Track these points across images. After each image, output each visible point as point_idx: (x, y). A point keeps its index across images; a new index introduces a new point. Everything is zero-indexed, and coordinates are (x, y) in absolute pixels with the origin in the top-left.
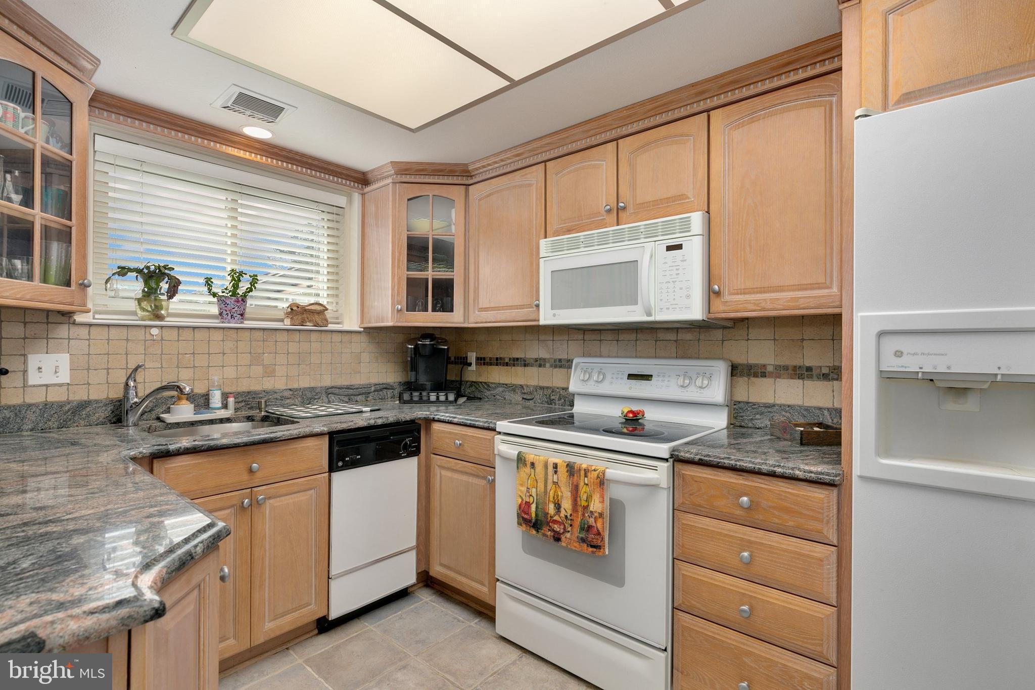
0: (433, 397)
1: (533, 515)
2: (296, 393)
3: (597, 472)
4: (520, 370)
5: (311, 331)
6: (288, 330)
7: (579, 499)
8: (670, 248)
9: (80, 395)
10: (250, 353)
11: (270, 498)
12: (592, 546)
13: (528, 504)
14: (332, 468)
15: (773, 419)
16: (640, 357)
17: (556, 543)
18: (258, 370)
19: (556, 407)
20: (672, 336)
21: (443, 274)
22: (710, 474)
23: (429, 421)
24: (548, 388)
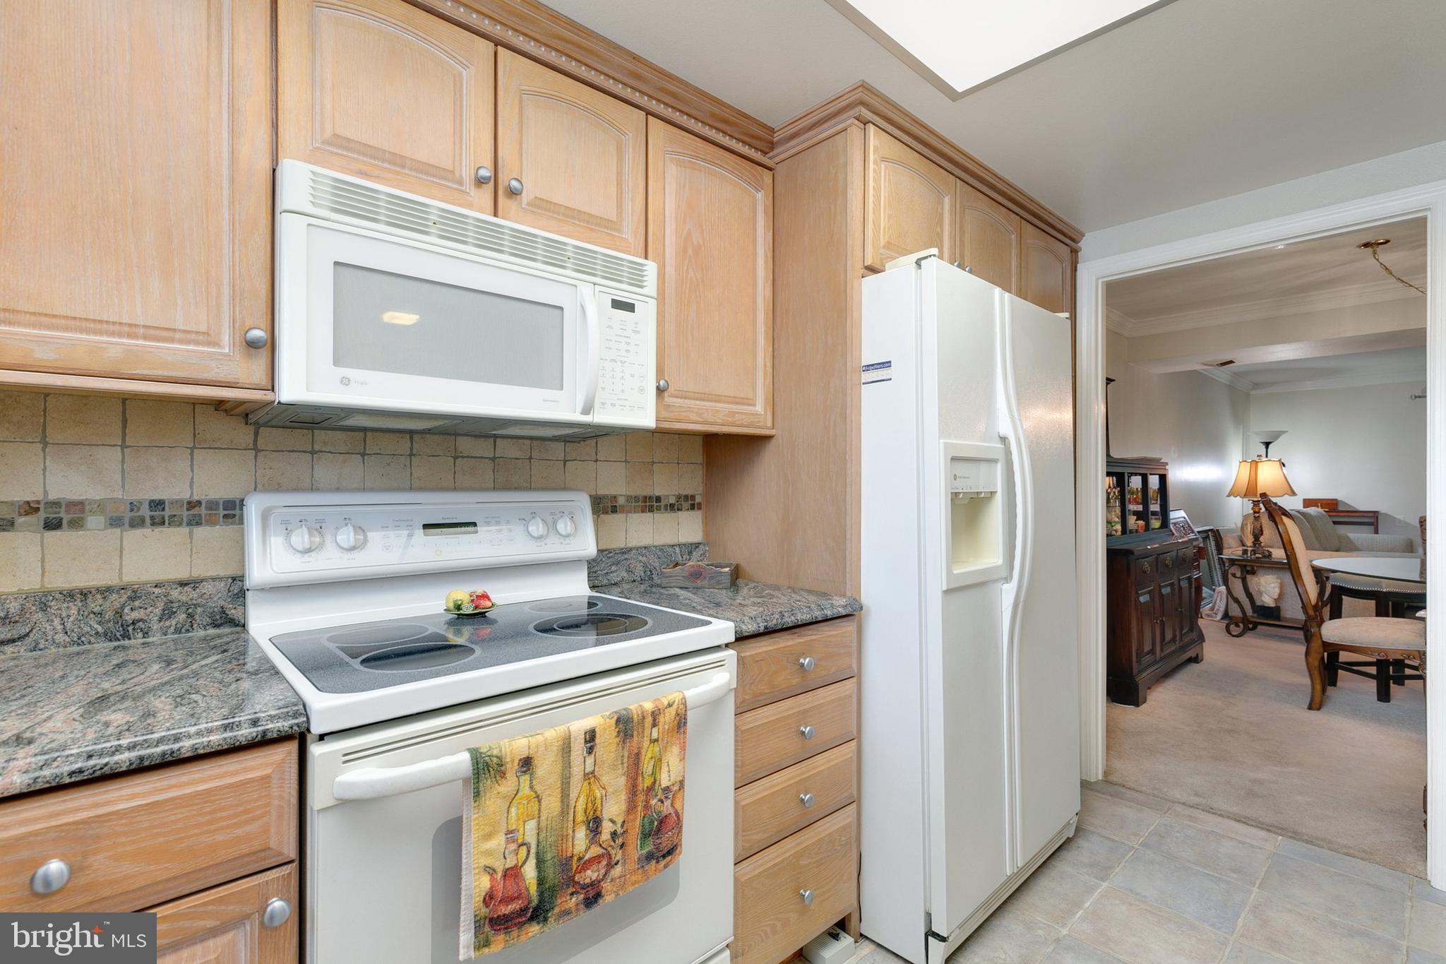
3: (675, 706)
7: (640, 778)
8: (617, 304)
12: (664, 856)
13: (513, 873)
15: (630, 568)
20: (484, 448)
22: (769, 646)
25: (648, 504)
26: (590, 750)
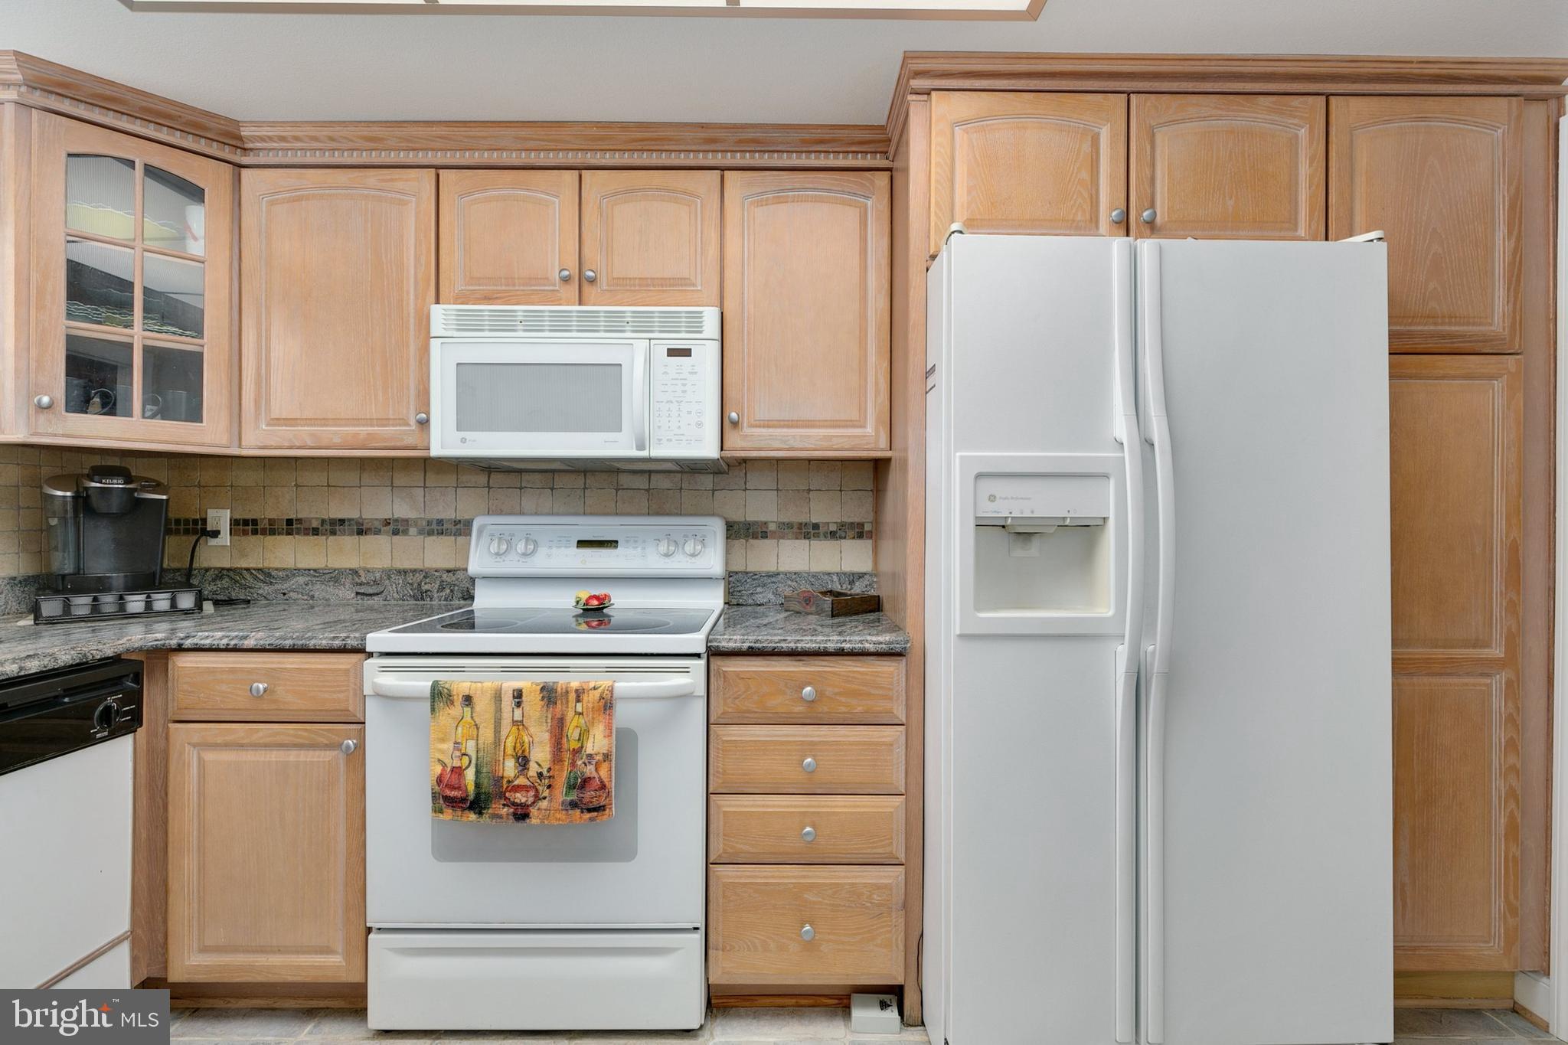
0: (136, 603)
1: (471, 788)
3: (600, 690)
4: (348, 541)
7: (565, 740)
8: (672, 352)
12: (589, 810)
13: (458, 771)
15: (777, 591)
16: (592, 514)
17: (520, 825)
19: (435, 602)
20: (641, 482)
21: (175, 341)
22: (760, 666)
23: (162, 654)
24: (414, 571)
25: (804, 530)
26: (519, 704)
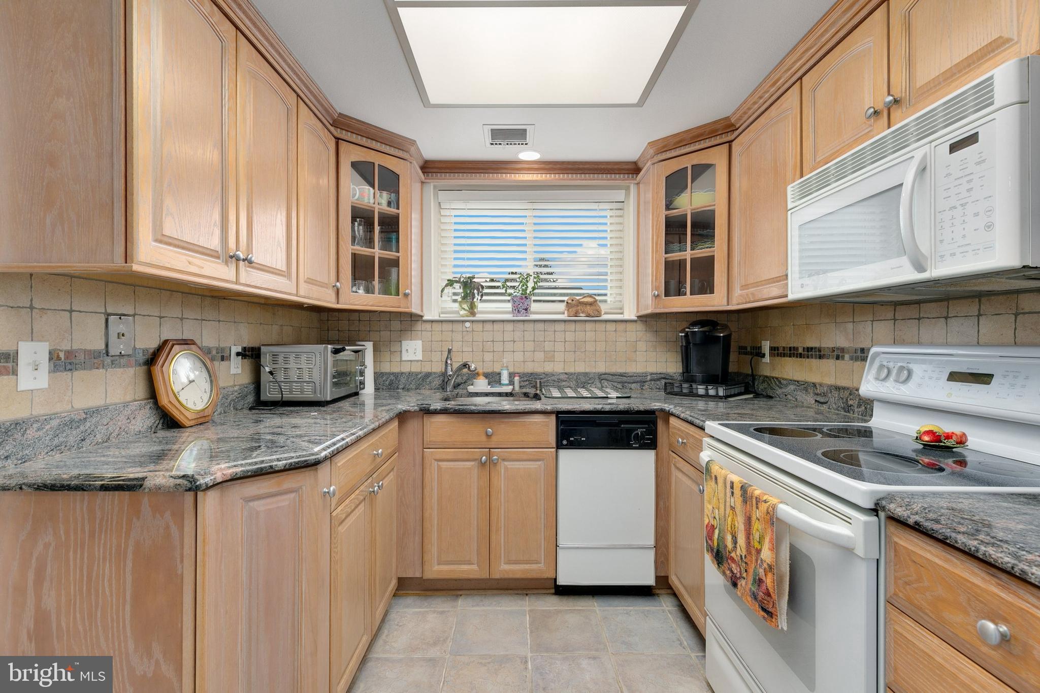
0: (701, 390)
1: (716, 544)
2: (571, 377)
3: (768, 505)
4: (814, 362)
5: (586, 321)
6: (565, 321)
7: (751, 538)
8: (955, 147)
9: (427, 369)
10: (534, 341)
11: (504, 460)
12: (764, 610)
13: (713, 528)
14: (559, 446)
17: (732, 587)
18: (540, 356)
21: (702, 252)
24: (844, 388)
26: (732, 494)
